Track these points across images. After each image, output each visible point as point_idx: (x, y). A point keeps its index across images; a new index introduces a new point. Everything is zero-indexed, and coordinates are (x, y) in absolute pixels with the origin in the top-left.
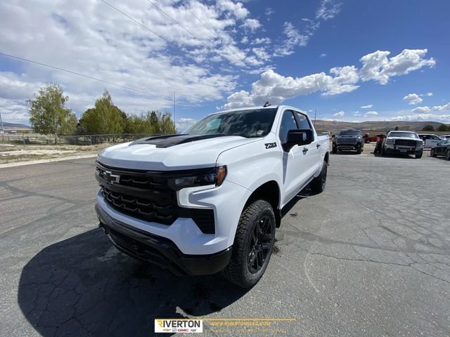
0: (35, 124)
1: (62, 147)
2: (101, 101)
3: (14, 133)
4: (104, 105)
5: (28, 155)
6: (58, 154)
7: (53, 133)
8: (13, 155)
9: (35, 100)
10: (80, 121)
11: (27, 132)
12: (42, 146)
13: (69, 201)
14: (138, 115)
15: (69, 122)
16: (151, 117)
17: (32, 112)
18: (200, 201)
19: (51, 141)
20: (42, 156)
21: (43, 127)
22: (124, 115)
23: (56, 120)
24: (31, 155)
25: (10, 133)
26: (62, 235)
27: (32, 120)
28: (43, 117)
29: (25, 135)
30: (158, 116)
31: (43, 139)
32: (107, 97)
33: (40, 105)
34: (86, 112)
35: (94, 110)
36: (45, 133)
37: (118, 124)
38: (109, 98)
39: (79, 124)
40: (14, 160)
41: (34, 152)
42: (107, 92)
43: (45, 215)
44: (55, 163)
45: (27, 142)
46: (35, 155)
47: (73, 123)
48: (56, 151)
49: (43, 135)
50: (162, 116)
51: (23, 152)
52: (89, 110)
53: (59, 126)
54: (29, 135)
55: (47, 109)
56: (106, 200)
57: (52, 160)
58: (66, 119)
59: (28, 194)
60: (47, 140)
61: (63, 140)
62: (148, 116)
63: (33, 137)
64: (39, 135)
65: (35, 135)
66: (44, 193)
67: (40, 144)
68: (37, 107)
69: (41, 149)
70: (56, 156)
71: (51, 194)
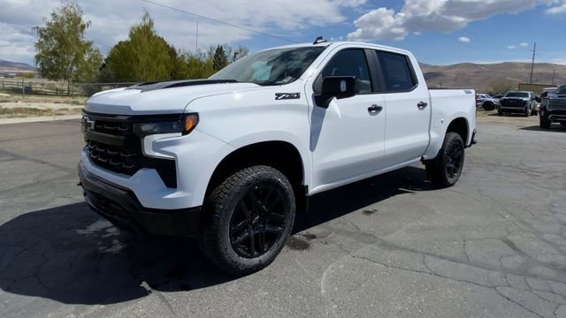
0: (42, 64)
1: (75, 100)
2: (138, 28)
3: (12, 77)
4: (144, 35)
5: (26, 109)
6: (66, 109)
7: (66, 78)
8: (6, 109)
9: (44, 26)
10: (106, 60)
11: (30, 76)
12: (48, 98)
13: (65, 169)
14: (194, 52)
15: (90, 61)
16: (216, 56)
17: (39, 45)
18: (163, 149)
19: (62, 91)
20: (44, 111)
21: (52, 69)
22: (172, 52)
23: (72, 58)
24: (31, 109)
25: (6, 76)
26: (45, 204)
27: (38, 57)
28: (54, 53)
29: (27, 81)
30: (226, 54)
31: (51, 87)
32: (147, 21)
33: (51, 35)
34: (116, 46)
35: (127, 43)
36: (55, 78)
37: (162, 66)
38: (151, 23)
39: (104, 66)
40: (7, 115)
41: (34, 106)
42: (147, 15)
43: (31, 182)
44: (60, 122)
45: (28, 91)
46: (35, 109)
47: (95, 64)
48: (65, 106)
49: (52, 82)
50: (232, 54)
51: (21, 104)
52: (120, 43)
53: (75, 68)
54: (33, 80)
55: (59, 41)
56: (89, 156)
57: (58, 118)
58: (86, 57)
59: (16, 157)
60: (57, 90)
61: (78, 89)
62: (210, 54)
63: (38, 83)
64: (46, 81)
65: (41, 81)
66: (37, 158)
67: (45, 94)
68: (46, 38)
69: (45, 102)
70: (63, 112)
71: (44, 160)
